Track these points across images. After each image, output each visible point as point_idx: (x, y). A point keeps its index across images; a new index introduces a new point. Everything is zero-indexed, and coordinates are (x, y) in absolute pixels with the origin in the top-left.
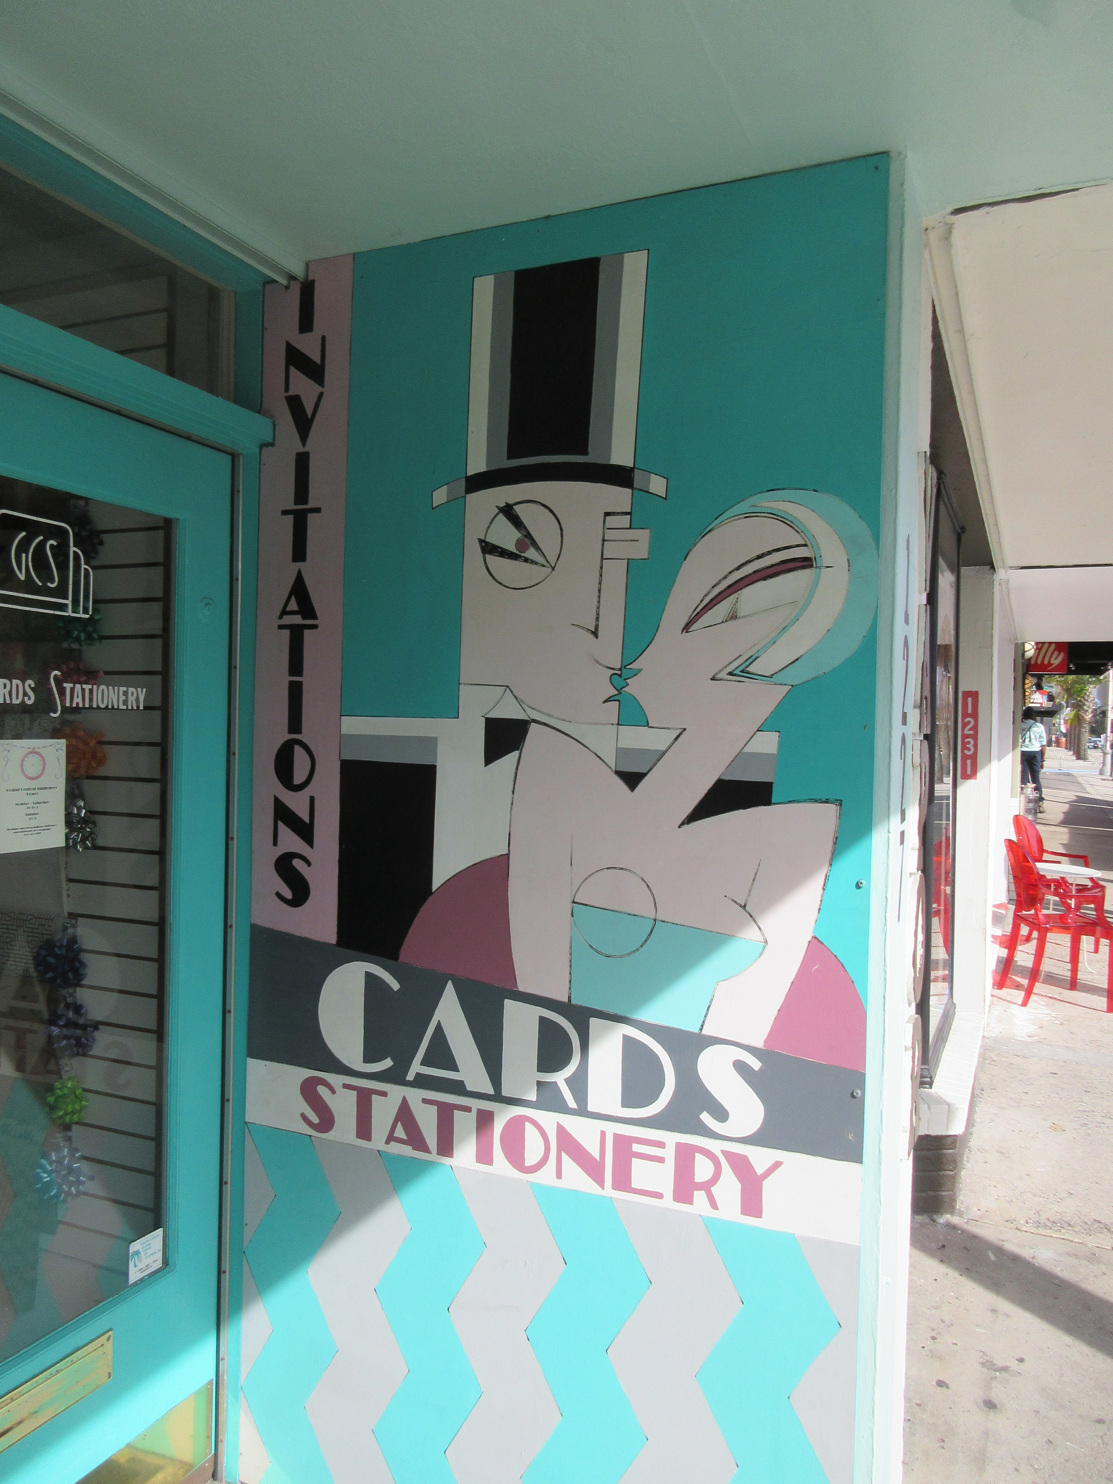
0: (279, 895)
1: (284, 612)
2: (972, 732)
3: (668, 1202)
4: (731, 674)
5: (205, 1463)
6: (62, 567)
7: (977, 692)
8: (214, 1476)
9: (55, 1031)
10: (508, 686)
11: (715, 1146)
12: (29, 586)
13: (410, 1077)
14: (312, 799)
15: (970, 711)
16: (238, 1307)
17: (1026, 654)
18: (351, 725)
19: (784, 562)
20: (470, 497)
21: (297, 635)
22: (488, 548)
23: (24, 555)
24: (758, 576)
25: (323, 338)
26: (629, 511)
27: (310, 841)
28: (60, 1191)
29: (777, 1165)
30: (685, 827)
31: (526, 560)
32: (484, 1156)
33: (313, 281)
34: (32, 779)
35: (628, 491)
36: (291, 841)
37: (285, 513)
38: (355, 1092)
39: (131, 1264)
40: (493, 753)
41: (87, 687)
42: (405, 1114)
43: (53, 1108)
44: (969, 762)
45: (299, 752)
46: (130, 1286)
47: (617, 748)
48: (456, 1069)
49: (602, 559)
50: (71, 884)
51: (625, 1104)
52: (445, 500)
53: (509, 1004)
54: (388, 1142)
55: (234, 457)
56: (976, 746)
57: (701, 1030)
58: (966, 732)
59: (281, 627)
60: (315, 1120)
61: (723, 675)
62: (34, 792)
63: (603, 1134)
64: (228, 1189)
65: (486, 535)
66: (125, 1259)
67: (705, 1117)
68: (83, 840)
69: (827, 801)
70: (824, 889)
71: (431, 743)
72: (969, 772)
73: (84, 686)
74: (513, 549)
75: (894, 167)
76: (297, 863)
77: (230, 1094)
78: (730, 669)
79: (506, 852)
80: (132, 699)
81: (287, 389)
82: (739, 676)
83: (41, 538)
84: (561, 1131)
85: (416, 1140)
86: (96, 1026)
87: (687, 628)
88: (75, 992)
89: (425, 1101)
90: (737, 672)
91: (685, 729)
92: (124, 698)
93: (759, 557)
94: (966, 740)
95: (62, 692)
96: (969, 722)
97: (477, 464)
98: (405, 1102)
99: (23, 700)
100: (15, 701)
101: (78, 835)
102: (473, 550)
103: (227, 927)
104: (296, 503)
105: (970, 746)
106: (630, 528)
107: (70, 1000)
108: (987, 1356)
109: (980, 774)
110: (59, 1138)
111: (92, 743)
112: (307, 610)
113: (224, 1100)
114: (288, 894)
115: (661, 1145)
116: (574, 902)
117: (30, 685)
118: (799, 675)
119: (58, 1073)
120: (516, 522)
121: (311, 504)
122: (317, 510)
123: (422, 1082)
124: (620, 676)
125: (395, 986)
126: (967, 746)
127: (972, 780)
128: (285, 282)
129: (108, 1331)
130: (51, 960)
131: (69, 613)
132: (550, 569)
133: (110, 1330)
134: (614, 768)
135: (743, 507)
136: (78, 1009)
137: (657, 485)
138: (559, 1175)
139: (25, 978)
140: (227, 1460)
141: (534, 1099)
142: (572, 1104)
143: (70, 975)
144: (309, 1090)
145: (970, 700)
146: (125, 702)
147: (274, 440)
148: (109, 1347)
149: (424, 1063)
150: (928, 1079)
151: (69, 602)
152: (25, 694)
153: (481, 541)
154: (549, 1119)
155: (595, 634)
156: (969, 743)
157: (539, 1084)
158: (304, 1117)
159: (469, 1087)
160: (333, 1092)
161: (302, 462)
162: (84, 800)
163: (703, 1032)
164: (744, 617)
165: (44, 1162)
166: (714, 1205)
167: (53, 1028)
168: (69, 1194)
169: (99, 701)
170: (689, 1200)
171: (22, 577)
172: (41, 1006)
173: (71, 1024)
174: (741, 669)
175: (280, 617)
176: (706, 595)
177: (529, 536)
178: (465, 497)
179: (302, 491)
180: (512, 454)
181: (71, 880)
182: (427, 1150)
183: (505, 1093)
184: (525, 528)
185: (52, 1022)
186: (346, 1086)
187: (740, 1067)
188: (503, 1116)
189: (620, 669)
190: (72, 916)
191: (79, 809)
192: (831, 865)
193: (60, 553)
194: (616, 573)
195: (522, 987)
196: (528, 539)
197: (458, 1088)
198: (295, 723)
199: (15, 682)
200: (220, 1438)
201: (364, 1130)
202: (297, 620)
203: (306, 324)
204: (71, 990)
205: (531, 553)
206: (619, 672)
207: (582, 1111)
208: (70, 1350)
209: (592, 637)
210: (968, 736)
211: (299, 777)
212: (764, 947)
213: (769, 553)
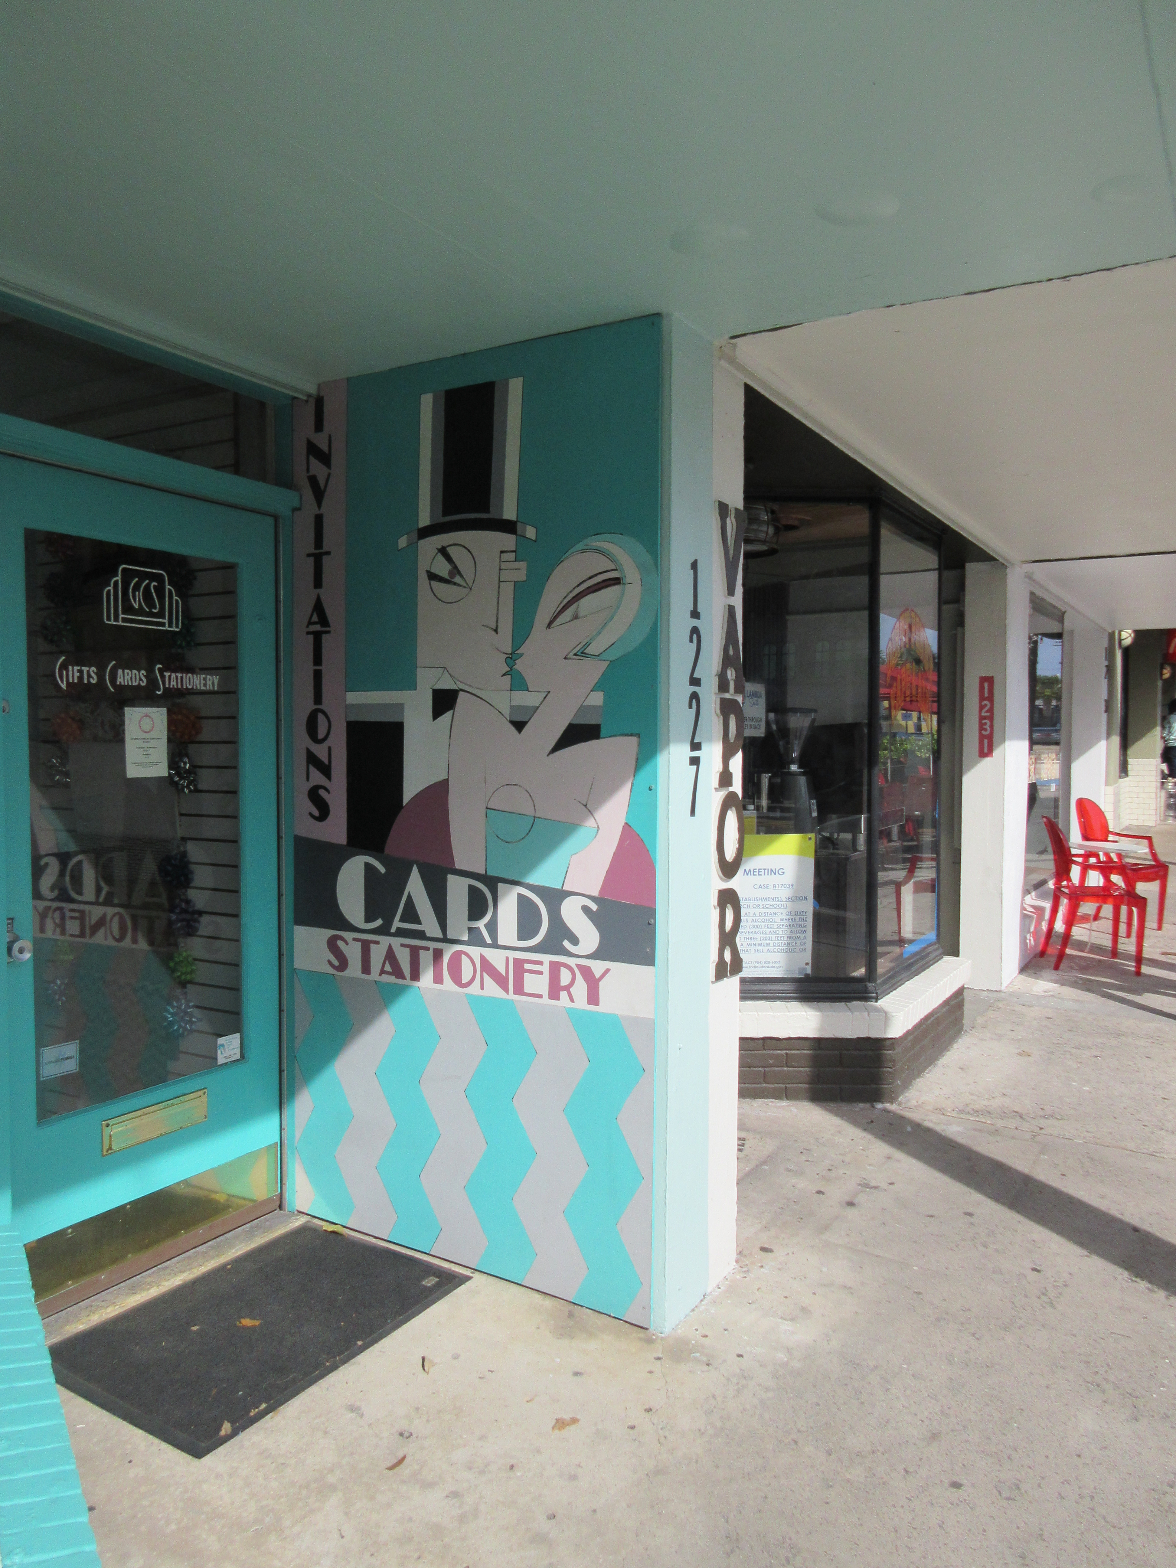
0: (311, 815)
1: (310, 623)
2: (988, 714)
3: (546, 1000)
4: (575, 655)
5: (274, 1196)
6: (161, 597)
7: (992, 678)
8: (280, 1207)
9: (174, 917)
10: (445, 668)
11: (572, 962)
12: (140, 612)
13: (393, 930)
14: (330, 749)
15: (986, 695)
16: (292, 1094)
17: (1123, 642)
18: (354, 698)
19: (604, 581)
20: (422, 542)
21: (317, 638)
22: (432, 576)
23: (137, 593)
24: (591, 589)
25: (330, 436)
26: (514, 549)
27: (328, 776)
28: (180, 1026)
29: (608, 971)
30: (551, 755)
31: (455, 584)
32: (438, 979)
33: (323, 397)
34: (146, 732)
35: (514, 536)
36: (317, 778)
37: (309, 555)
38: (360, 943)
39: (219, 1052)
40: (437, 713)
41: (179, 675)
42: (390, 956)
43: (173, 971)
44: (986, 741)
45: (321, 717)
46: (219, 1065)
47: (511, 706)
48: (419, 923)
49: (500, 581)
50: (183, 817)
51: (520, 938)
52: (405, 545)
53: (450, 878)
54: (380, 975)
55: (276, 518)
56: (992, 726)
57: (562, 887)
58: (983, 714)
59: (308, 633)
60: (336, 963)
61: (571, 656)
62: (147, 740)
63: (507, 959)
64: (285, 1014)
65: (430, 567)
66: (215, 1048)
67: (566, 944)
68: (188, 787)
69: (631, 735)
70: (631, 792)
71: (400, 707)
72: (986, 750)
73: (177, 674)
74: (447, 576)
75: (665, 322)
76: (322, 792)
77: (284, 952)
78: (575, 651)
79: (447, 778)
80: (209, 683)
81: (308, 470)
82: (580, 656)
83: (147, 581)
84: (483, 959)
85: (398, 972)
86: (201, 913)
87: (549, 625)
88: (186, 891)
89: (403, 945)
90: (578, 653)
91: (549, 692)
92: (204, 682)
93: (590, 578)
94: (983, 722)
95: (163, 677)
96: (986, 705)
97: (424, 520)
98: (390, 947)
99: (139, 683)
100: (134, 684)
101: (184, 782)
102: (423, 578)
103: (279, 837)
104: (316, 548)
105: (987, 727)
106: (516, 561)
107: (182, 897)
108: (866, 1180)
109: (996, 753)
110: (179, 991)
111: (192, 718)
112: (324, 621)
113: (280, 955)
114: (316, 813)
115: (540, 963)
116: (487, 808)
117: (143, 674)
118: (614, 654)
119: (176, 945)
120: (449, 558)
121: (325, 549)
122: (328, 553)
123: (401, 933)
124: (511, 658)
125: (383, 870)
126: (985, 727)
127: (989, 758)
128: (305, 398)
129: (204, 1089)
130: (170, 868)
131: (167, 628)
132: (469, 589)
133: (206, 1088)
134: (508, 719)
135: (580, 546)
136: (188, 902)
137: (531, 532)
138: (482, 988)
139: (153, 884)
140: (287, 1196)
141: (467, 939)
142: (489, 941)
143: (182, 878)
144: (332, 944)
145: (986, 685)
146: (205, 685)
147: (301, 505)
148: (204, 1098)
149: (402, 920)
150: (874, 995)
151: (166, 621)
152: (141, 679)
153: (428, 572)
154: (475, 952)
155: (496, 631)
156: (986, 724)
157: (470, 929)
158: (329, 962)
159: (428, 935)
160: (347, 944)
161: (319, 520)
162: (188, 758)
163: (564, 888)
164: (582, 617)
165: (169, 1008)
166: (572, 1000)
167: (172, 915)
168: (185, 1029)
169: (187, 685)
170: (558, 998)
171: (136, 606)
172: (164, 900)
173: (185, 911)
174: (581, 651)
175: (307, 626)
176: (560, 604)
177: (455, 567)
178: (417, 542)
179: (319, 541)
180: (445, 513)
181: (181, 815)
182: (403, 978)
183: (449, 936)
184: (454, 563)
185: (172, 910)
186: (355, 939)
187: (586, 909)
188: (449, 951)
189: (511, 654)
190: (184, 839)
191: (185, 764)
192: (634, 776)
193: (160, 590)
194: (508, 590)
195: (458, 865)
196: (455, 570)
197: (421, 935)
198: (318, 698)
199: (134, 672)
200: (284, 1182)
201: (366, 969)
202: (318, 628)
203: (319, 426)
204: (184, 890)
205: (457, 579)
206: (510, 656)
207: (495, 945)
208: (178, 1094)
209: (494, 633)
210: (985, 718)
211: (321, 735)
212: (598, 831)
213: (596, 575)
